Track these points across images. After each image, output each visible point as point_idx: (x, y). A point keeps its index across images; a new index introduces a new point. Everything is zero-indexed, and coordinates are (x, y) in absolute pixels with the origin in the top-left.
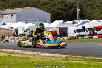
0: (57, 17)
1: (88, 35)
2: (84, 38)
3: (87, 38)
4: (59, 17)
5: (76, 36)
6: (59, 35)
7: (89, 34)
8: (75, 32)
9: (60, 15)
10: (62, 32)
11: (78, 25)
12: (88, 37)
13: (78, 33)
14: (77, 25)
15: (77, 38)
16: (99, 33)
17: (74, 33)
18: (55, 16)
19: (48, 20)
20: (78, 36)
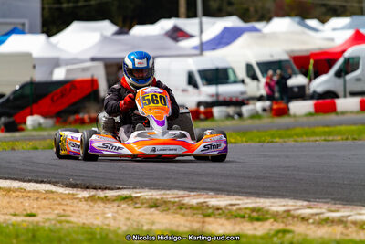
0: (71, 5)
1: (260, 98)
2: (240, 115)
3: (255, 116)
4: (81, 3)
5: (199, 104)
7: (263, 92)
8: (191, 81)
11: (202, 48)
12: (264, 110)
13: (212, 89)
14: (195, 48)
15: (204, 113)
16: (320, 90)
17: (190, 88)
19: (26, 22)
20: (210, 105)
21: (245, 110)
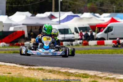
0: (16, 6)
2: (72, 45)
3: (77, 45)
4: (19, 5)
6: (26, 38)
9: (22, 2)
10: (32, 33)
12: (80, 43)
16: (99, 37)
18: (13, 4)
19: (1, 11)
20: (62, 41)
21: (74, 43)
